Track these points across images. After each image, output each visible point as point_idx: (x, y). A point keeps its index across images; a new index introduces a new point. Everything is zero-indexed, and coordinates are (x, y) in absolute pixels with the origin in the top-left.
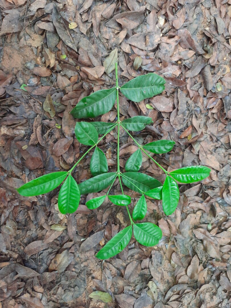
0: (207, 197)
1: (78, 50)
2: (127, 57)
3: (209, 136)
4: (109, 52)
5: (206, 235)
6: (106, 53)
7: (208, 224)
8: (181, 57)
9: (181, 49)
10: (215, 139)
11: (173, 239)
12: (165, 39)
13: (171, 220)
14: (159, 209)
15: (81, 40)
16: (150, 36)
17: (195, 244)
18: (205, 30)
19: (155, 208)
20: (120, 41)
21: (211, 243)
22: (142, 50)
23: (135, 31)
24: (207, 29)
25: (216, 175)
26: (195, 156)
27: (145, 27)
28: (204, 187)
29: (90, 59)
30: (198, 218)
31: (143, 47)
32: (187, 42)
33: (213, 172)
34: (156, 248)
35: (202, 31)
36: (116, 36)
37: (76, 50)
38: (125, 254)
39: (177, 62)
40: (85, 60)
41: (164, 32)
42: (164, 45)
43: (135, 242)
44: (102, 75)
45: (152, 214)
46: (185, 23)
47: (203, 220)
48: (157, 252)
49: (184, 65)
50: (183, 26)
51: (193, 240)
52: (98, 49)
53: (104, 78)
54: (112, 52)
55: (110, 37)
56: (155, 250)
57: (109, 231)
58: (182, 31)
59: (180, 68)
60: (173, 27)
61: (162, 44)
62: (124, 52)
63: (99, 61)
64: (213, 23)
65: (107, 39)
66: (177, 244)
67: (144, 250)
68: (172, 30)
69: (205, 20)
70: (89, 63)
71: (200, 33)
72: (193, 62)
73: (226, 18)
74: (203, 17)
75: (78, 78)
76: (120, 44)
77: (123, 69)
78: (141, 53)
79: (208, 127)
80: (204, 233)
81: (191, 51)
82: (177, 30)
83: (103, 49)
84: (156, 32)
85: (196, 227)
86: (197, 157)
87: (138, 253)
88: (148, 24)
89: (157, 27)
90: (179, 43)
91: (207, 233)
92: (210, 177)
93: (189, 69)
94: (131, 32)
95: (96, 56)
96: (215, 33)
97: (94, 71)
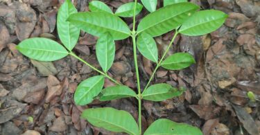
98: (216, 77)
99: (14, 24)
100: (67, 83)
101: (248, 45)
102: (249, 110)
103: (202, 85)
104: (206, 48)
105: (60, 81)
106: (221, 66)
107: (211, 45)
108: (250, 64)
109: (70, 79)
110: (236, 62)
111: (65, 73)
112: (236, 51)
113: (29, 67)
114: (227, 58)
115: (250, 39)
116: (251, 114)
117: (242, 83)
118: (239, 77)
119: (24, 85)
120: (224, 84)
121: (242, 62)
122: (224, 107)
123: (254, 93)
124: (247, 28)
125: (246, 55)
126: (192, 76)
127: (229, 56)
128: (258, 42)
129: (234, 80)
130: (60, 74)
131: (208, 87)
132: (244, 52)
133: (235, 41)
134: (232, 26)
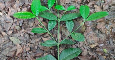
0: (88, 2)
1: (7, 56)
2: (15, 33)
4: (11, 41)
5: (107, 4)
6: (11, 43)
7: (101, 2)
8: (18, 6)
9: (15, 6)
11: (107, 21)
12: (9, 13)
13: (97, 20)
14: (90, 26)
15: (3, 54)
16: (6, 20)
17: (111, 10)
19: (90, 28)
20: (6, 35)
21: (111, 2)
22: (12, 25)
23: (3, 27)
26: (67, 5)
27: (2, 22)
28: (82, 2)
29: (13, 51)
30: (98, 7)
31: (11, 24)
34: (110, 30)
36: (4, 37)
37: (7, 57)
38: (112, 46)
39: (20, 9)
40: (13, 53)
41: (5, 13)
42: (11, 14)
43: (106, 40)
44: (21, 46)
45: (93, 30)
46: (3, 3)
47: (99, 5)
48: (113, 29)
49: (22, 5)
51: (109, 10)
52: (9, 46)
53: (22, 45)
54: (11, 39)
55: (4, 39)
56: (111, 30)
57: (99, 53)
58: (6, 5)
59: (24, 7)
60: (4, 9)
61: (11, 15)
62: (12, 34)
63: (14, 47)
65: (5, 41)
66: (110, 19)
67: (111, 36)
68: (5, 9)
70: (15, 52)
72: (22, 1)
75: (21, 58)
76: (8, 35)
77: (20, 35)
78: (13, 25)
80: (106, 5)
81: (16, 2)
82: (6, 7)
84: (5, 17)
85: (102, 8)
86: (67, 4)
87: (112, 39)
89: (3, 16)
90: (12, 6)
91: (106, 3)
93: (25, 3)
94: (3, 29)
95: (11, 48)
97: (19, 50)
98: (89, 43)
99: (4, 24)
100: (25, 47)
101: (102, 29)
102: (105, 57)
103: (83, 46)
104: (84, 31)
105: (22, 47)
106: (91, 38)
107: (86, 29)
108: (103, 37)
109: (26, 46)
110: (97, 36)
111: (24, 43)
112: (97, 31)
113: (9, 41)
114: (93, 35)
115: (103, 26)
116: (106, 59)
117: (101, 45)
118: (99, 43)
119: (7, 49)
120: (92, 46)
121: (100, 36)
122: (93, 56)
123: (106, 49)
124: (101, 22)
125: (102, 33)
126: (78, 43)
127: (94, 34)
128: (106, 27)
129: (97, 44)
130: (22, 44)
131: (86, 47)
132: (101, 32)
133: (96, 27)
134: (94, 21)
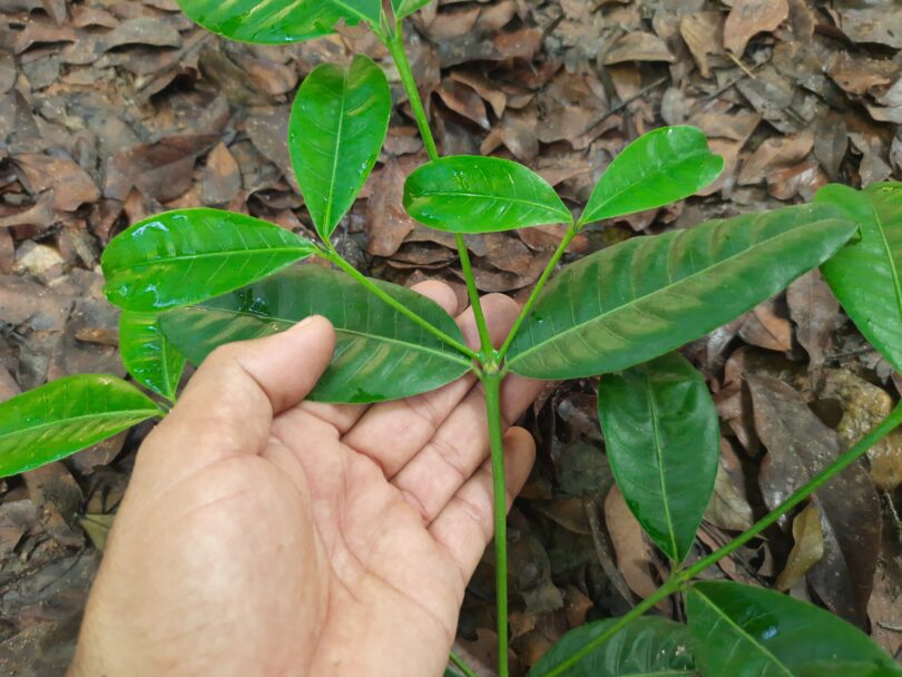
3: (601, 144)
10: (615, 121)
16: (86, 320)
18: (142, 89)
24: (140, 82)
25: (784, 141)
27: (40, 335)
32: (165, 169)
33: (770, 149)
35: (144, 107)
41: (87, 257)
46: (83, 162)
50: (94, 170)
55: (16, 521)
58: (112, 180)
59: (273, 214)
60: (85, 209)
64: (124, 58)
65: (23, 540)
68: (95, 219)
69: (105, 88)
71: (149, 114)
73: (124, 13)
74: (88, 95)
79: (557, 138)
81: (212, 163)
82: (102, 199)
83: (64, 573)
84: (79, 290)
88: (28, 321)
89: (55, 282)
90: (163, 201)
92: (797, 163)
93: (283, 179)
96: (166, 60)
119: (27, 633)
